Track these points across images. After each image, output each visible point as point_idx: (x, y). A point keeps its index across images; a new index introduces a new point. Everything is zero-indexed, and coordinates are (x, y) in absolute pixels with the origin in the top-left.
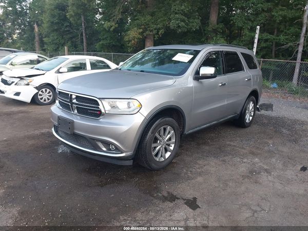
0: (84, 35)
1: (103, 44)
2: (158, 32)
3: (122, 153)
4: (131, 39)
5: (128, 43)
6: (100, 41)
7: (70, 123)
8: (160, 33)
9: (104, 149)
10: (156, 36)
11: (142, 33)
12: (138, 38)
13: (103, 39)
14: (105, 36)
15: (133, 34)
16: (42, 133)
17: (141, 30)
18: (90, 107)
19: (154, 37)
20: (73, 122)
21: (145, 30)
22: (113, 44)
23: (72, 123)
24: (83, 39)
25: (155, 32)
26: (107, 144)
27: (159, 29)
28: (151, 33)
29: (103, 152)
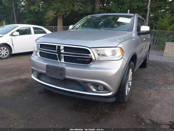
0: (15, 15)
1: (29, 21)
2: (66, 13)
3: (110, 92)
4: (49, 17)
5: (47, 20)
6: (26, 19)
7: (61, 70)
8: (67, 14)
9: (94, 90)
10: (65, 16)
11: (55, 14)
12: (54, 17)
13: (29, 18)
14: (30, 16)
15: (50, 14)
16: (15, 80)
17: (55, 12)
18: (78, 55)
19: (64, 16)
20: (65, 69)
21: (58, 12)
22: (36, 20)
23: (63, 70)
24: (14, 17)
25: (64, 13)
26: (96, 85)
27: (67, 11)
28: (62, 14)
29: (94, 92)
